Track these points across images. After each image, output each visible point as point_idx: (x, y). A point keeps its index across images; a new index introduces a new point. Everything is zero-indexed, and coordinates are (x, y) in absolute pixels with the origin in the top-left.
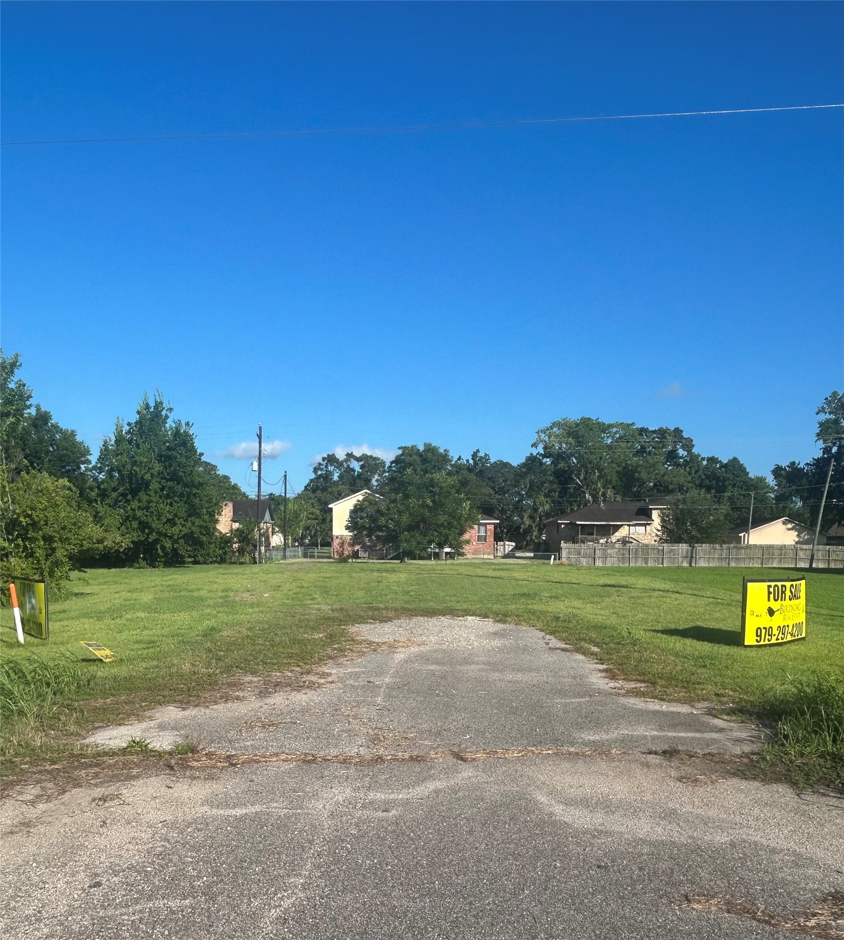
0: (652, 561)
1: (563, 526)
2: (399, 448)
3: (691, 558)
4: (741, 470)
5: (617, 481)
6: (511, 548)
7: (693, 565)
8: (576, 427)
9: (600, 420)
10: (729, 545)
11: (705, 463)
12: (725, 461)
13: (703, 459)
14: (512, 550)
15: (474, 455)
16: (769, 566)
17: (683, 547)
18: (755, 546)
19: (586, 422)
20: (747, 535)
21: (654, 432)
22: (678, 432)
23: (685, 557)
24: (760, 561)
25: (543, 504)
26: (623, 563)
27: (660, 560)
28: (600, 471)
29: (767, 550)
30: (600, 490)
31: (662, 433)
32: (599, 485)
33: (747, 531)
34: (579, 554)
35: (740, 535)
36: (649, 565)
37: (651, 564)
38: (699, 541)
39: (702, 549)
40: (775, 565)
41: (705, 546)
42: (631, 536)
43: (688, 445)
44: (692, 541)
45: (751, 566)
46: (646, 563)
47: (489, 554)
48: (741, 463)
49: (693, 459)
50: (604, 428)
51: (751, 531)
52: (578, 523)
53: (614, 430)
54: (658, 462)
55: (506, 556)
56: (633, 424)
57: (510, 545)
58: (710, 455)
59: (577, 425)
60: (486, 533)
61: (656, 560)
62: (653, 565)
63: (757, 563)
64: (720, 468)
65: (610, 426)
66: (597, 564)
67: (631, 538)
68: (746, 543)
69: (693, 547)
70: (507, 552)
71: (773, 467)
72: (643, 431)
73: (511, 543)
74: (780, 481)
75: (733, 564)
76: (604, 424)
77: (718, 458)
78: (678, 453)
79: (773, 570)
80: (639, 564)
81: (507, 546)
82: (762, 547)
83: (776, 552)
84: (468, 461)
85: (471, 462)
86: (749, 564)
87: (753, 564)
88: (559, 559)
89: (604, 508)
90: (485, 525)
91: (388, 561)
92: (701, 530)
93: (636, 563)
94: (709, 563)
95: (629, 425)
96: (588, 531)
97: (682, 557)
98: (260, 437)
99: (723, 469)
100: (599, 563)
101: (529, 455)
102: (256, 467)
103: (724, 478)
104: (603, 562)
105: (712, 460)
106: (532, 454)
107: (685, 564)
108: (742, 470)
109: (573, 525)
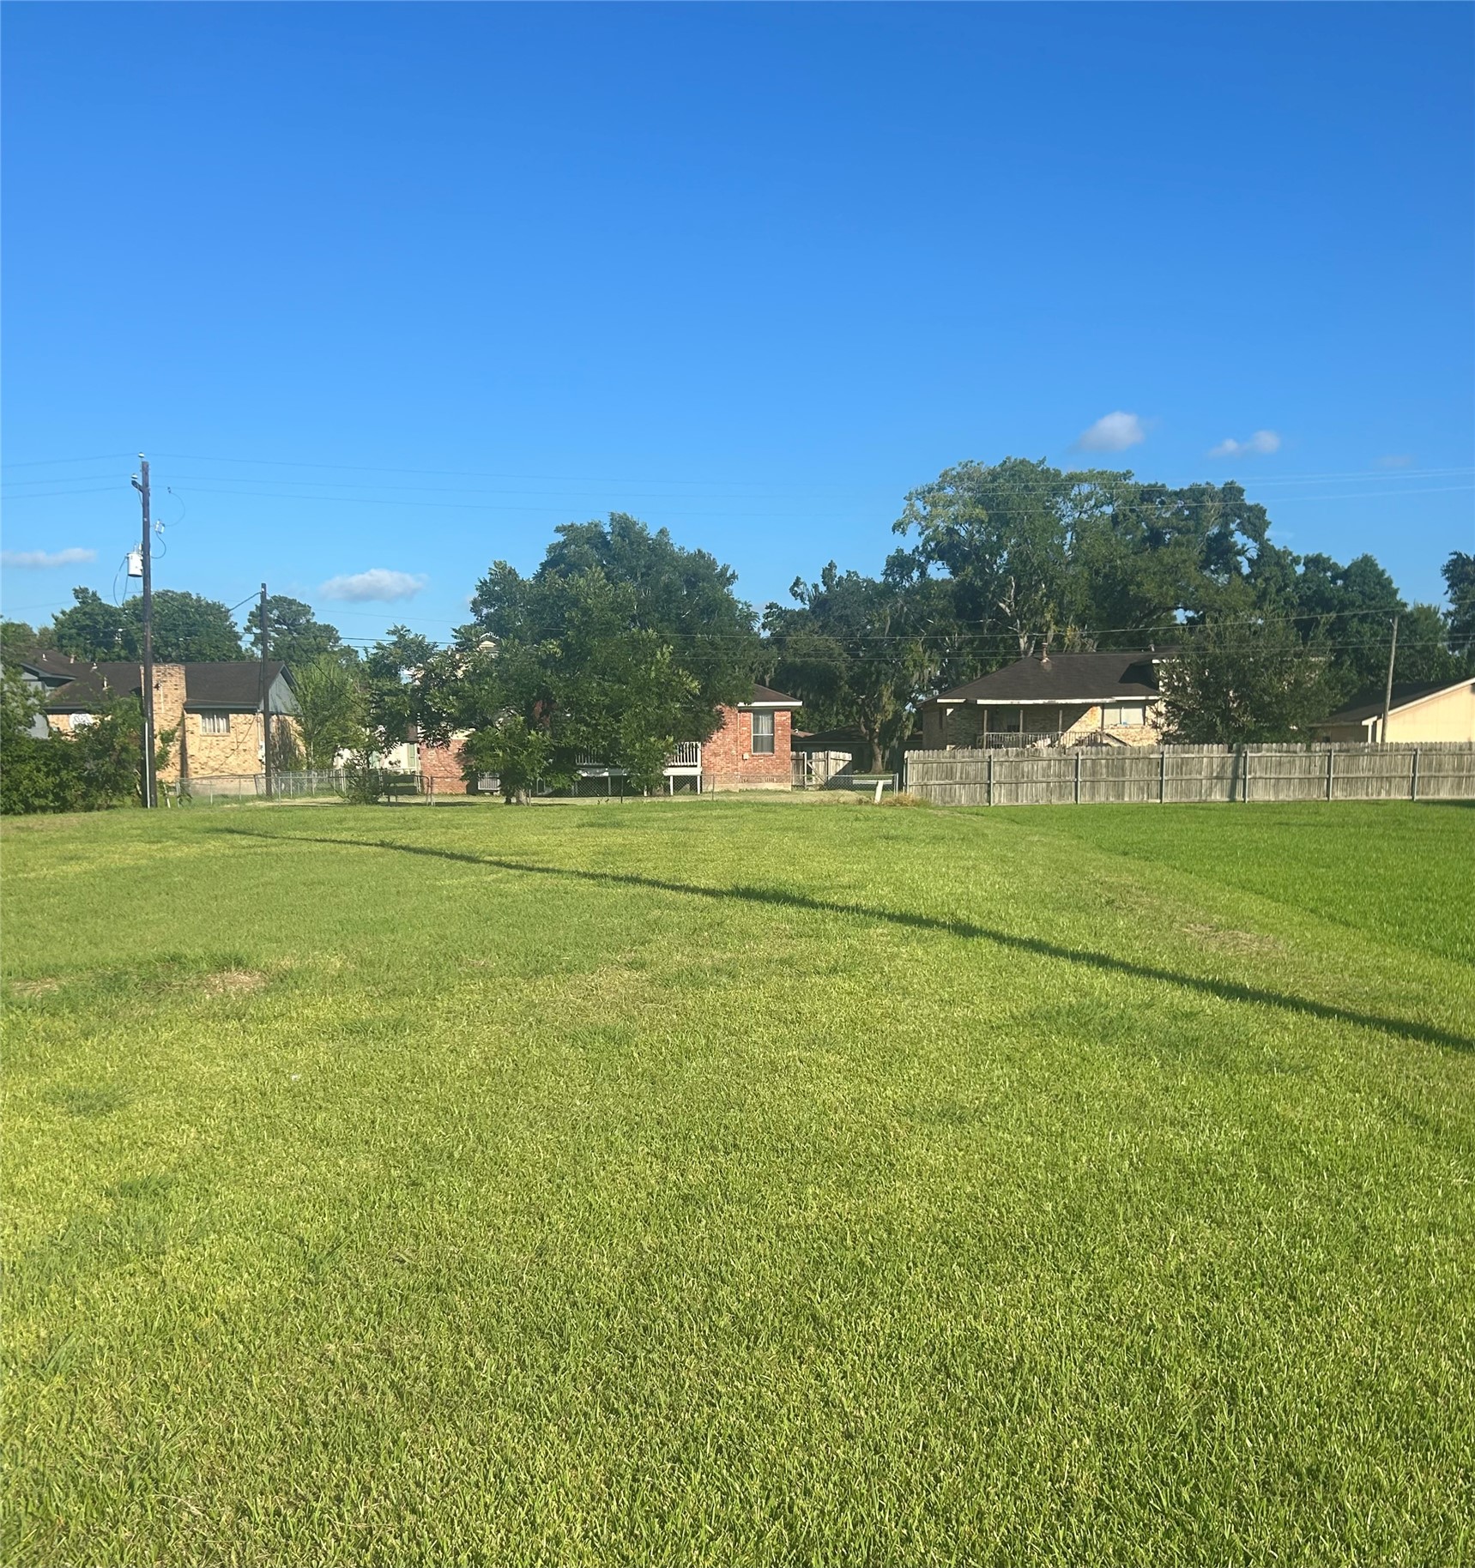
0: (1134, 789)
1: (949, 711)
2: (558, 530)
3: (1236, 778)
4: (1379, 583)
5: (1087, 607)
6: (842, 765)
7: (1239, 798)
8: (993, 481)
9: (1047, 465)
10: (1329, 747)
11: (1300, 569)
12: (1344, 563)
13: (1296, 561)
14: (844, 771)
15: (828, 574)
16: (1430, 797)
17: (1214, 752)
18: (1397, 747)
19: (1016, 472)
20: (1380, 722)
21: (1179, 494)
22: (1232, 491)
23: (1217, 778)
24: (1406, 785)
25: (922, 665)
26: (1061, 796)
27: (1155, 789)
28: (1050, 582)
29: (1423, 756)
30: (1049, 628)
31: (1197, 495)
32: (1048, 617)
33: (1381, 714)
34: (950, 774)
35: (1364, 723)
36: (1126, 799)
37: (1131, 797)
38: (1255, 737)
39: (1264, 755)
40: (1444, 795)
41: (1269, 751)
42: (1106, 731)
43: (1255, 522)
44: (1238, 737)
45: (1383, 796)
46: (1120, 795)
47: (780, 780)
48: (1381, 567)
49: (1268, 557)
50: (1060, 485)
51: (1390, 713)
52: (980, 702)
53: (1086, 488)
54: (1184, 561)
55: (830, 785)
56: (1127, 475)
57: (839, 760)
58: (1312, 553)
59: (994, 476)
60: (773, 732)
61: (1145, 787)
62: (1135, 799)
63: (1399, 791)
64: (1334, 579)
65: (1074, 479)
66: (995, 800)
67: (1108, 735)
68: (1378, 740)
69: (1239, 752)
70: (832, 773)
71: (1447, 559)
72: (1150, 494)
73: (841, 755)
74: (1462, 591)
75: (1338, 794)
76: (1057, 474)
77: (1329, 559)
78: (1235, 544)
79: (1438, 808)
80: (1100, 799)
81: (832, 763)
82: (1412, 751)
83: (1449, 763)
84: (816, 587)
85: (822, 589)
86: (1379, 794)
87: (1388, 793)
88: (900, 789)
89: (1049, 668)
90: (771, 711)
91: (548, 801)
92: (1259, 711)
93: (1093, 796)
94: (1277, 793)
95: (1116, 477)
96: (1002, 719)
97: (1210, 778)
98: (144, 489)
99: (1340, 582)
100: (1000, 797)
101: (893, 553)
102: (136, 566)
103: (1341, 602)
104: (1010, 793)
105: (1316, 562)
106: (900, 551)
107: (1218, 796)
108: (1385, 586)
109: (970, 706)
